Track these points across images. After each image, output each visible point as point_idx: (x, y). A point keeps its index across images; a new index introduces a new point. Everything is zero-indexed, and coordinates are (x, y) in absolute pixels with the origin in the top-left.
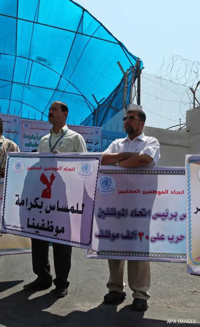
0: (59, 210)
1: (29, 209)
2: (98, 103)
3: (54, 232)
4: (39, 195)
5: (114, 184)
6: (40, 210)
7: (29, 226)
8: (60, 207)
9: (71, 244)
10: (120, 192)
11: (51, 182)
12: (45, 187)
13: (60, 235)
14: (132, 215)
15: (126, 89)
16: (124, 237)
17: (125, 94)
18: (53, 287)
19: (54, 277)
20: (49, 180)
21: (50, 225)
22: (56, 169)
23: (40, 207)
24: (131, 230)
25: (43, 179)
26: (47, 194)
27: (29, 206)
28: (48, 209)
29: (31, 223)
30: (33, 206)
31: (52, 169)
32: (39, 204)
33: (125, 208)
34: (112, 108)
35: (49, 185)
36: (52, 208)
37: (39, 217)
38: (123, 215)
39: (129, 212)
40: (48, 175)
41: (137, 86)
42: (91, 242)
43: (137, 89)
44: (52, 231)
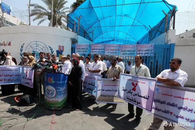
0: (138, 96)
1: (128, 93)
2: (151, 29)
3: (136, 103)
4: (132, 89)
5: (160, 91)
6: (131, 94)
7: (127, 98)
8: (139, 95)
9: (143, 108)
10: (163, 94)
11: (136, 86)
12: (134, 87)
13: (139, 104)
14: (167, 104)
15: (167, 23)
16: (163, 111)
17: (166, 25)
18: (135, 118)
19: (135, 115)
20: (135, 85)
21: (135, 100)
22: (138, 82)
23: (132, 93)
24: (167, 110)
25: (133, 84)
26: (134, 89)
27: (128, 92)
28: (134, 95)
29: (128, 98)
30: (129, 92)
31: (136, 81)
32: (131, 92)
33: (165, 101)
34: (159, 31)
35: (135, 87)
36: (136, 95)
37: (131, 96)
38: (163, 103)
39: (166, 103)
40: (135, 83)
41: (173, 20)
42: (151, 110)
43: (173, 22)
44: (136, 102)
